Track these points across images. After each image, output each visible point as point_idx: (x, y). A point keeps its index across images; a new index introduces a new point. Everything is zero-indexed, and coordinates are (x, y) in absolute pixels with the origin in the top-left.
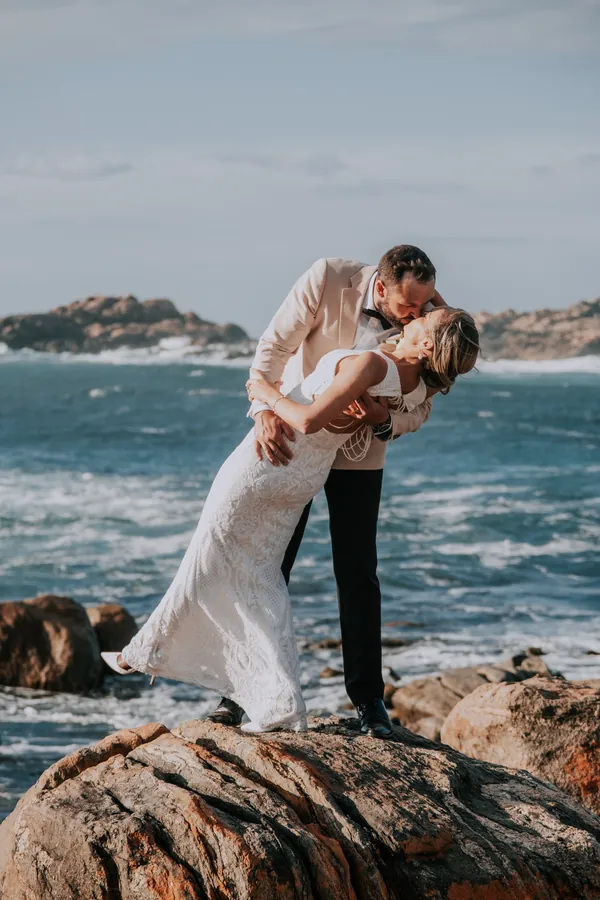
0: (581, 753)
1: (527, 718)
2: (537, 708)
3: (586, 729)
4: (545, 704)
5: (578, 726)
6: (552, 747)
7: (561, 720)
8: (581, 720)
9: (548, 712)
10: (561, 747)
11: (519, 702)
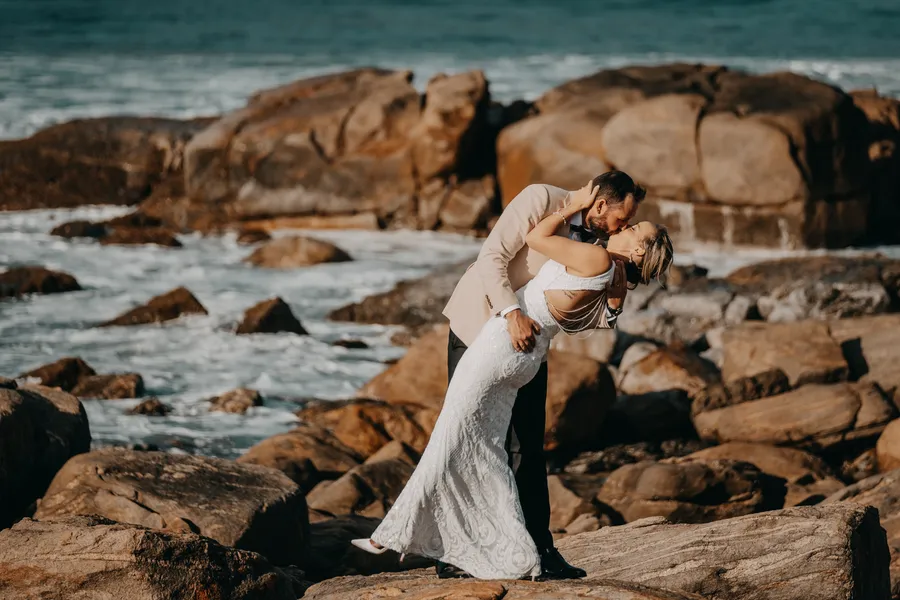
0: (202, 590)
1: (149, 560)
2: (159, 550)
3: (200, 567)
4: (165, 545)
5: (192, 564)
6: (176, 587)
7: (179, 560)
8: (194, 559)
9: (168, 554)
10: (184, 586)
11: (144, 546)
